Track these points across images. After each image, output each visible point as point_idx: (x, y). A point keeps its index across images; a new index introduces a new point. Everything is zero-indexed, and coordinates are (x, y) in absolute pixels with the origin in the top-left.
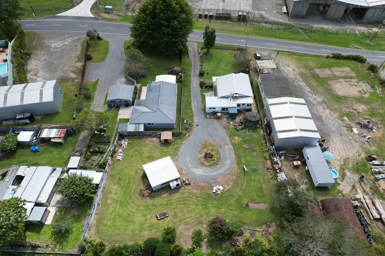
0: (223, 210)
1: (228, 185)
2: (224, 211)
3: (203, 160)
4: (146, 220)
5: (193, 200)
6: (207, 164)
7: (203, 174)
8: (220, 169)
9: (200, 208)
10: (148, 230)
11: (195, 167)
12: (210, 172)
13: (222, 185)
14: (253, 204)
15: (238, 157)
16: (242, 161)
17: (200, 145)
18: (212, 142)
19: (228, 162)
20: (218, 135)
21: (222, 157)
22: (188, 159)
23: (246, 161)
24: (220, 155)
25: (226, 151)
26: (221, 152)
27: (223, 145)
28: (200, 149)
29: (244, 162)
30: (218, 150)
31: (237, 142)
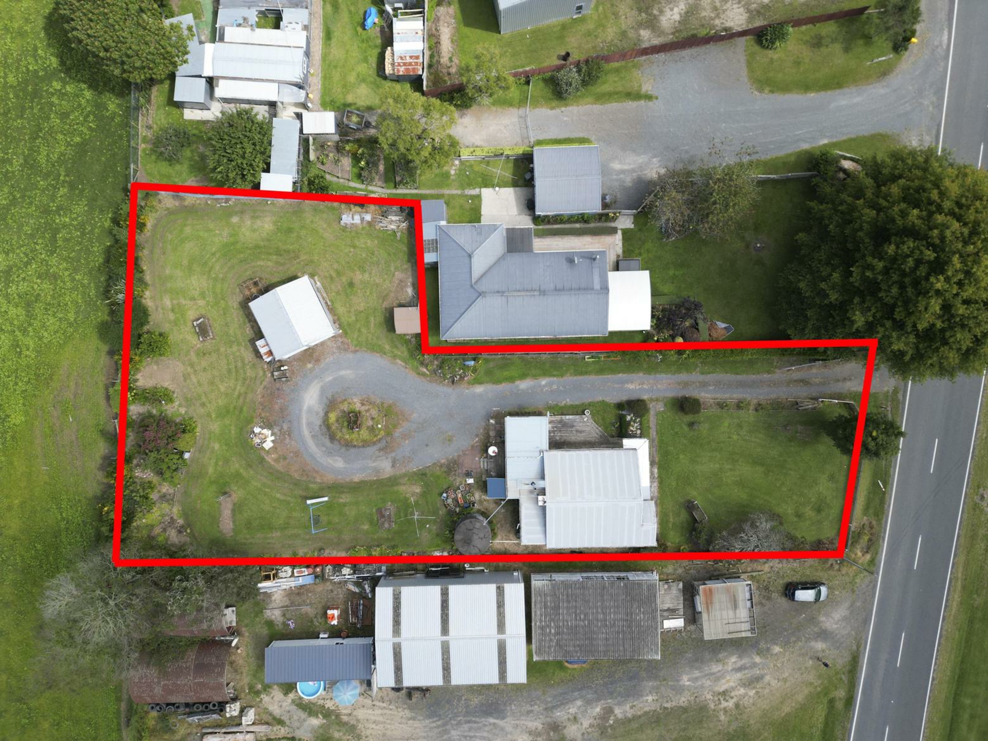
0: (217, 446)
1: (277, 460)
2: (213, 448)
3: (345, 407)
4: (193, 299)
5: (238, 388)
6: (333, 417)
7: (305, 408)
8: (317, 445)
9: (220, 402)
10: (173, 304)
11: (323, 390)
12: (309, 424)
13: (274, 448)
14: (230, 506)
15: (356, 488)
16: (343, 496)
17: (391, 402)
18: (401, 430)
19: (338, 463)
20: (427, 445)
21: (353, 450)
22: (347, 373)
23: (345, 505)
24: (359, 447)
25: (374, 461)
26: (371, 450)
27: (393, 455)
28: (378, 401)
29: (341, 500)
30: (374, 443)
31: (402, 488)
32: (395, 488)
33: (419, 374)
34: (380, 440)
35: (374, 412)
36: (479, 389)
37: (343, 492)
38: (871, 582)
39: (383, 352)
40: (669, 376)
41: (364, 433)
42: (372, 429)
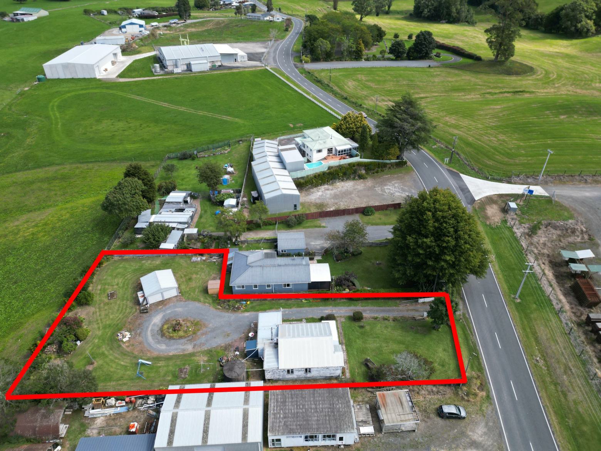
0: (96, 341)
1: (128, 347)
3: (174, 322)
4: (112, 286)
6: (166, 327)
7: (152, 323)
8: (153, 339)
10: (101, 288)
11: (164, 316)
12: (152, 330)
13: (129, 341)
15: (169, 358)
16: (161, 362)
17: (199, 320)
18: (202, 331)
19: (163, 347)
20: (215, 338)
21: (172, 341)
22: (179, 310)
23: (160, 367)
24: (177, 339)
25: (183, 346)
26: (182, 341)
27: (195, 342)
28: (192, 319)
29: (159, 365)
30: (185, 337)
31: (196, 358)
32: (193, 358)
33: (216, 309)
34: (188, 336)
35: (189, 324)
36: (247, 314)
37: (161, 361)
38: (493, 410)
39: (199, 301)
40: (345, 307)
41: (181, 333)
42: (185, 332)
